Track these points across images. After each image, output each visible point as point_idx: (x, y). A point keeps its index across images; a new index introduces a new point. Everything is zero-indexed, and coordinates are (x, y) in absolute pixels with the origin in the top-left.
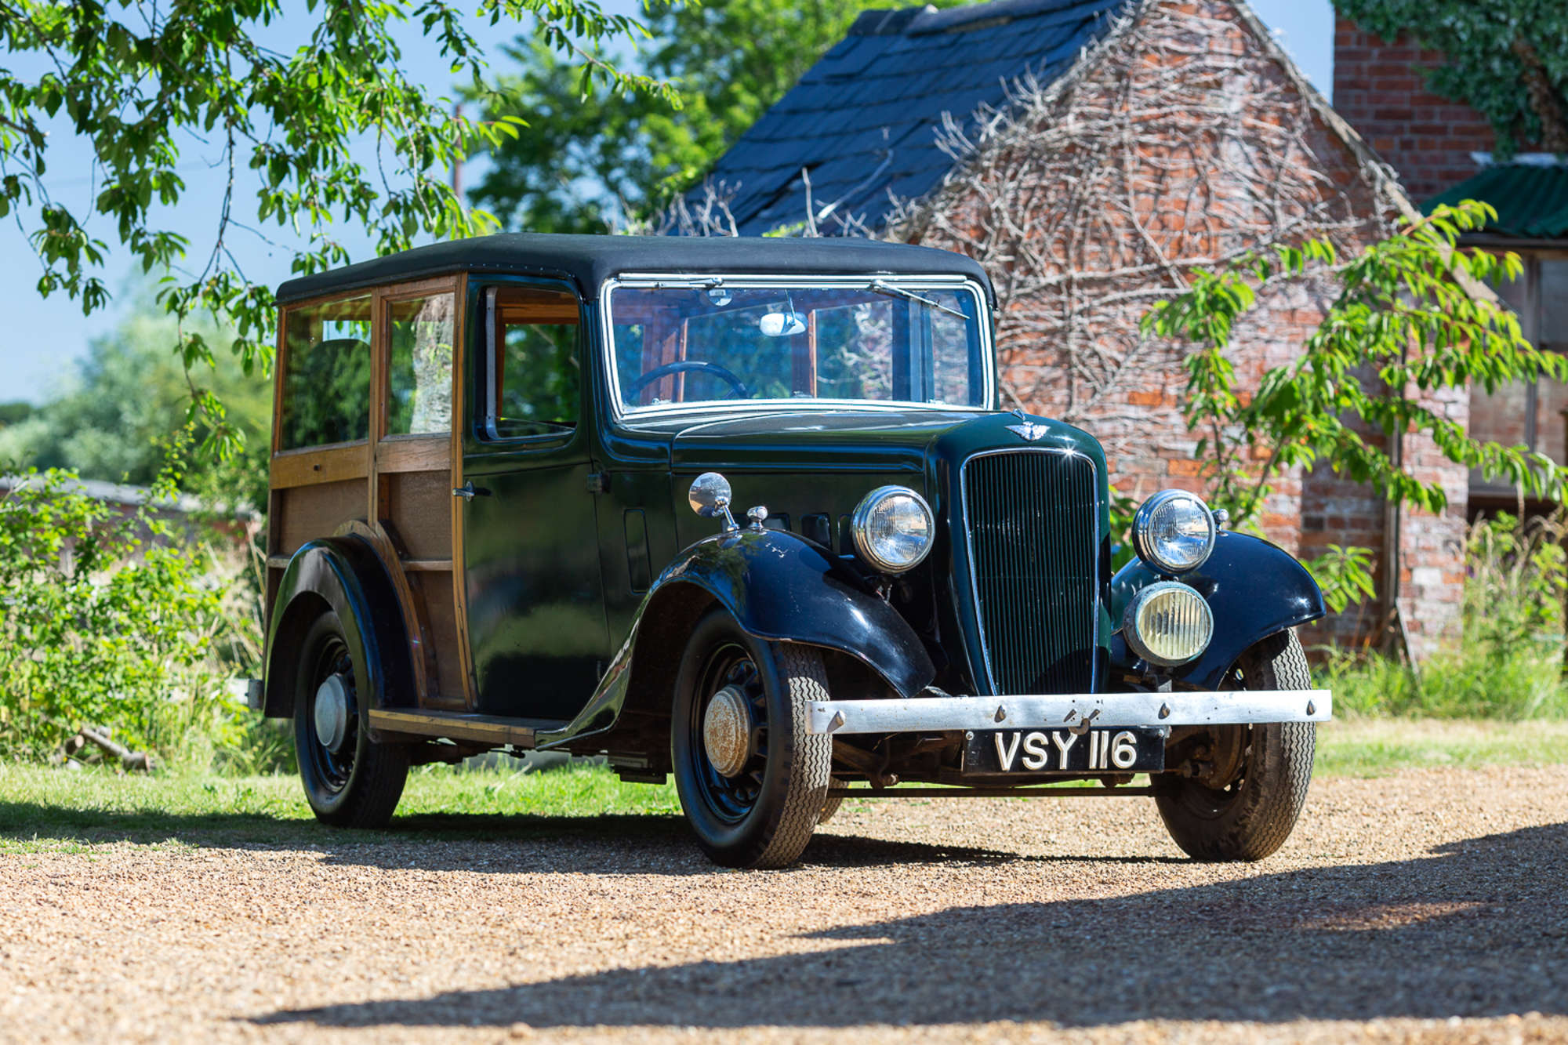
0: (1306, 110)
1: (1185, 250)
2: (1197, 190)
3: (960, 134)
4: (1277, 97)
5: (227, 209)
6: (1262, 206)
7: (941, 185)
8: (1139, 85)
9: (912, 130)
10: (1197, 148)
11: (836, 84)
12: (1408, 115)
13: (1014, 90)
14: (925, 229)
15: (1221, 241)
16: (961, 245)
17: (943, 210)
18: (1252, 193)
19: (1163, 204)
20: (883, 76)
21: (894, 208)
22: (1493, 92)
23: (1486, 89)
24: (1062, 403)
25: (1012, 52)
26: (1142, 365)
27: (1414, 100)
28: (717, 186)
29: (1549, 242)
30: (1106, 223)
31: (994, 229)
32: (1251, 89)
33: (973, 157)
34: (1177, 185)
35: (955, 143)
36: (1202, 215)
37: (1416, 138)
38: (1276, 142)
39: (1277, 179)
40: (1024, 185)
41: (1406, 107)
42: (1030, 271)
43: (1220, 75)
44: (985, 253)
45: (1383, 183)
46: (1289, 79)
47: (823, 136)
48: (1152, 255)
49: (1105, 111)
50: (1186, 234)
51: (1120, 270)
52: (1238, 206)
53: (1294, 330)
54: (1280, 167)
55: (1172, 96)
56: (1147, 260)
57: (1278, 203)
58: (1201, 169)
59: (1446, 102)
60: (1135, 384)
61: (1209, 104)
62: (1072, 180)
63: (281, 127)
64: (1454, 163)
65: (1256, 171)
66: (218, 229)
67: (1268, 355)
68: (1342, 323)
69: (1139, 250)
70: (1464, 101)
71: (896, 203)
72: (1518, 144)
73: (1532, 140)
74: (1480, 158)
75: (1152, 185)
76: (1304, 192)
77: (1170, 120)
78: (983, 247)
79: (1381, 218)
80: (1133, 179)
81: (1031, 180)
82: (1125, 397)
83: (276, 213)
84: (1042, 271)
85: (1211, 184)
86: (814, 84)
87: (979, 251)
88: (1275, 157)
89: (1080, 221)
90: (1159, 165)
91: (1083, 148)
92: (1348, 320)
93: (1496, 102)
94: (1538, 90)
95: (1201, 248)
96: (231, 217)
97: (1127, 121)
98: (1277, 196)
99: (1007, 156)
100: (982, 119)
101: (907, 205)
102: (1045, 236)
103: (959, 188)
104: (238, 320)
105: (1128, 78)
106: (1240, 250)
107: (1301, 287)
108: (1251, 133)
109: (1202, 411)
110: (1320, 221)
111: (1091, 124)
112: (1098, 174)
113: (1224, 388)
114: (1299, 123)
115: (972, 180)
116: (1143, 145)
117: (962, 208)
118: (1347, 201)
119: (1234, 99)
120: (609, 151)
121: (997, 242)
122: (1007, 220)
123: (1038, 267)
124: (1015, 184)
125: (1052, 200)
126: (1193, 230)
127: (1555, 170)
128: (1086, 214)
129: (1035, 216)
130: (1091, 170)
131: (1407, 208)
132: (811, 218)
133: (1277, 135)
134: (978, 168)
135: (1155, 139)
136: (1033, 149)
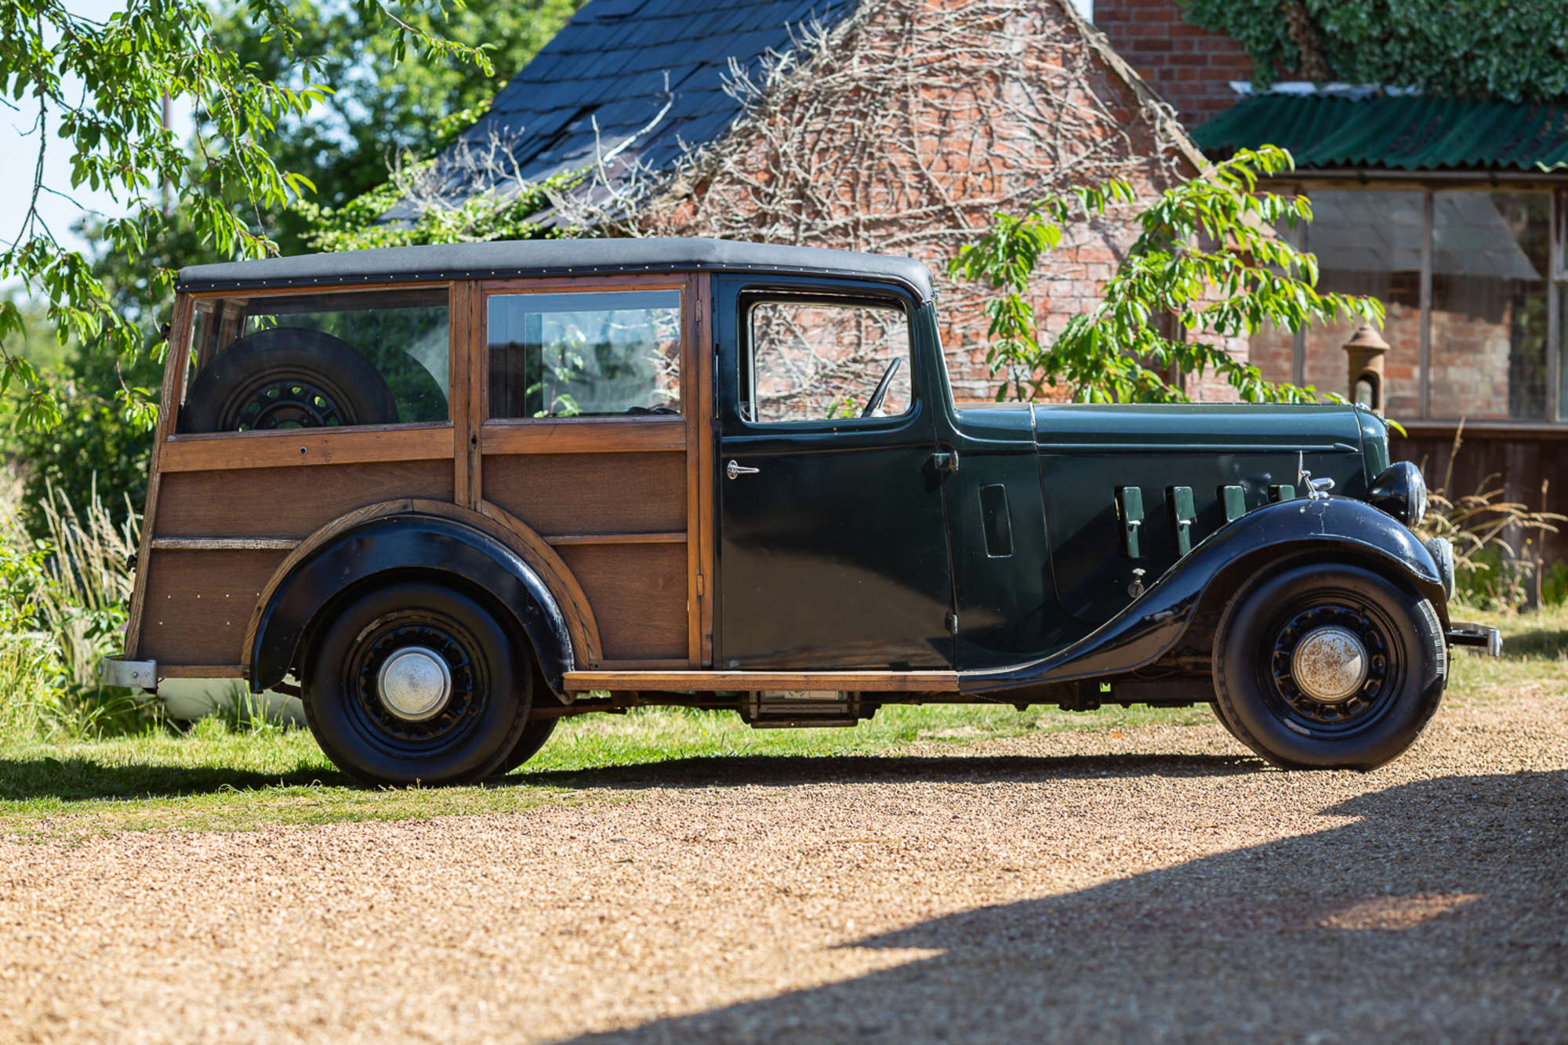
0: (1085, 50)
1: (969, 191)
2: (981, 130)
3: (745, 78)
4: (1059, 38)
5: (39, 175)
6: (1044, 146)
7: (729, 130)
8: (921, 28)
9: (693, 72)
10: (980, 89)
11: (609, 24)
12: (1168, 46)
13: (798, 34)
14: (714, 174)
15: (1005, 180)
16: (749, 189)
17: (731, 154)
18: (1034, 133)
19: (947, 145)
20: (656, 18)
21: (683, 153)
22: (1252, 23)
23: (1244, 19)
24: (851, 344)
27: (1172, 30)
28: (501, 132)
29: (1315, 172)
30: (892, 166)
31: (782, 173)
32: (1032, 30)
33: (759, 102)
34: (960, 125)
35: (741, 88)
36: (986, 156)
37: (1176, 68)
38: (1058, 82)
39: (1059, 119)
40: (810, 128)
41: (1166, 37)
42: (818, 214)
43: (1002, 15)
44: (773, 196)
45: (1163, 121)
46: (1069, 19)
47: (599, 78)
48: (937, 196)
49: (886, 53)
50: (970, 175)
51: (905, 212)
52: (1021, 146)
53: (1077, 268)
54: (1061, 106)
55: (955, 38)
56: (933, 201)
57: (1059, 143)
58: (984, 110)
59: (1205, 32)
61: (990, 44)
62: (858, 123)
63: (94, 92)
64: (1213, 93)
65: (1037, 110)
66: (31, 195)
67: (1052, 293)
68: (1142, 268)
69: (924, 191)
70: (1223, 31)
71: (685, 149)
72: (1276, 73)
73: (1291, 69)
74: (1241, 87)
75: (938, 127)
76: (1085, 132)
77: (952, 62)
78: (771, 190)
79: (1162, 156)
80: (915, 120)
81: (818, 124)
83: (88, 179)
84: (829, 214)
85: (993, 124)
86: (586, 24)
87: (767, 195)
88: (1055, 97)
89: (867, 163)
90: (941, 107)
91: (868, 91)
92: (1149, 265)
93: (1254, 31)
94: (1296, 19)
95: (985, 188)
96: (43, 183)
97: (910, 64)
98: (1058, 136)
99: (793, 100)
100: (768, 63)
101: (696, 150)
102: (832, 178)
103: (746, 132)
104: (51, 287)
105: (912, 22)
106: (1024, 190)
107: (1084, 226)
108: (1034, 74)
109: (1003, 356)
110: (1101, 160)
111: (875, 67)
112: (883, 117)
113: (1024, 332)
114: (1080, 62)
115: (758, 124)
116: (926, 87)
117: (750, 153)
118: (1128, 139)
119: (1016, 40)
120: (334, 71)
121: (784, 186)
122: (794, 163)
123: (825, 209)
124: (801, 128)
125: (838, 143)
126: (977, 170)
127: (1315, 98)
128: (871, 156)
129: (821, 159)
130: (876, 113)
131: (1186, 146)
132: (601, 164)
133: (1059, 76)
134: (763, 113)
135: (939, 81)
136: (818, 93)
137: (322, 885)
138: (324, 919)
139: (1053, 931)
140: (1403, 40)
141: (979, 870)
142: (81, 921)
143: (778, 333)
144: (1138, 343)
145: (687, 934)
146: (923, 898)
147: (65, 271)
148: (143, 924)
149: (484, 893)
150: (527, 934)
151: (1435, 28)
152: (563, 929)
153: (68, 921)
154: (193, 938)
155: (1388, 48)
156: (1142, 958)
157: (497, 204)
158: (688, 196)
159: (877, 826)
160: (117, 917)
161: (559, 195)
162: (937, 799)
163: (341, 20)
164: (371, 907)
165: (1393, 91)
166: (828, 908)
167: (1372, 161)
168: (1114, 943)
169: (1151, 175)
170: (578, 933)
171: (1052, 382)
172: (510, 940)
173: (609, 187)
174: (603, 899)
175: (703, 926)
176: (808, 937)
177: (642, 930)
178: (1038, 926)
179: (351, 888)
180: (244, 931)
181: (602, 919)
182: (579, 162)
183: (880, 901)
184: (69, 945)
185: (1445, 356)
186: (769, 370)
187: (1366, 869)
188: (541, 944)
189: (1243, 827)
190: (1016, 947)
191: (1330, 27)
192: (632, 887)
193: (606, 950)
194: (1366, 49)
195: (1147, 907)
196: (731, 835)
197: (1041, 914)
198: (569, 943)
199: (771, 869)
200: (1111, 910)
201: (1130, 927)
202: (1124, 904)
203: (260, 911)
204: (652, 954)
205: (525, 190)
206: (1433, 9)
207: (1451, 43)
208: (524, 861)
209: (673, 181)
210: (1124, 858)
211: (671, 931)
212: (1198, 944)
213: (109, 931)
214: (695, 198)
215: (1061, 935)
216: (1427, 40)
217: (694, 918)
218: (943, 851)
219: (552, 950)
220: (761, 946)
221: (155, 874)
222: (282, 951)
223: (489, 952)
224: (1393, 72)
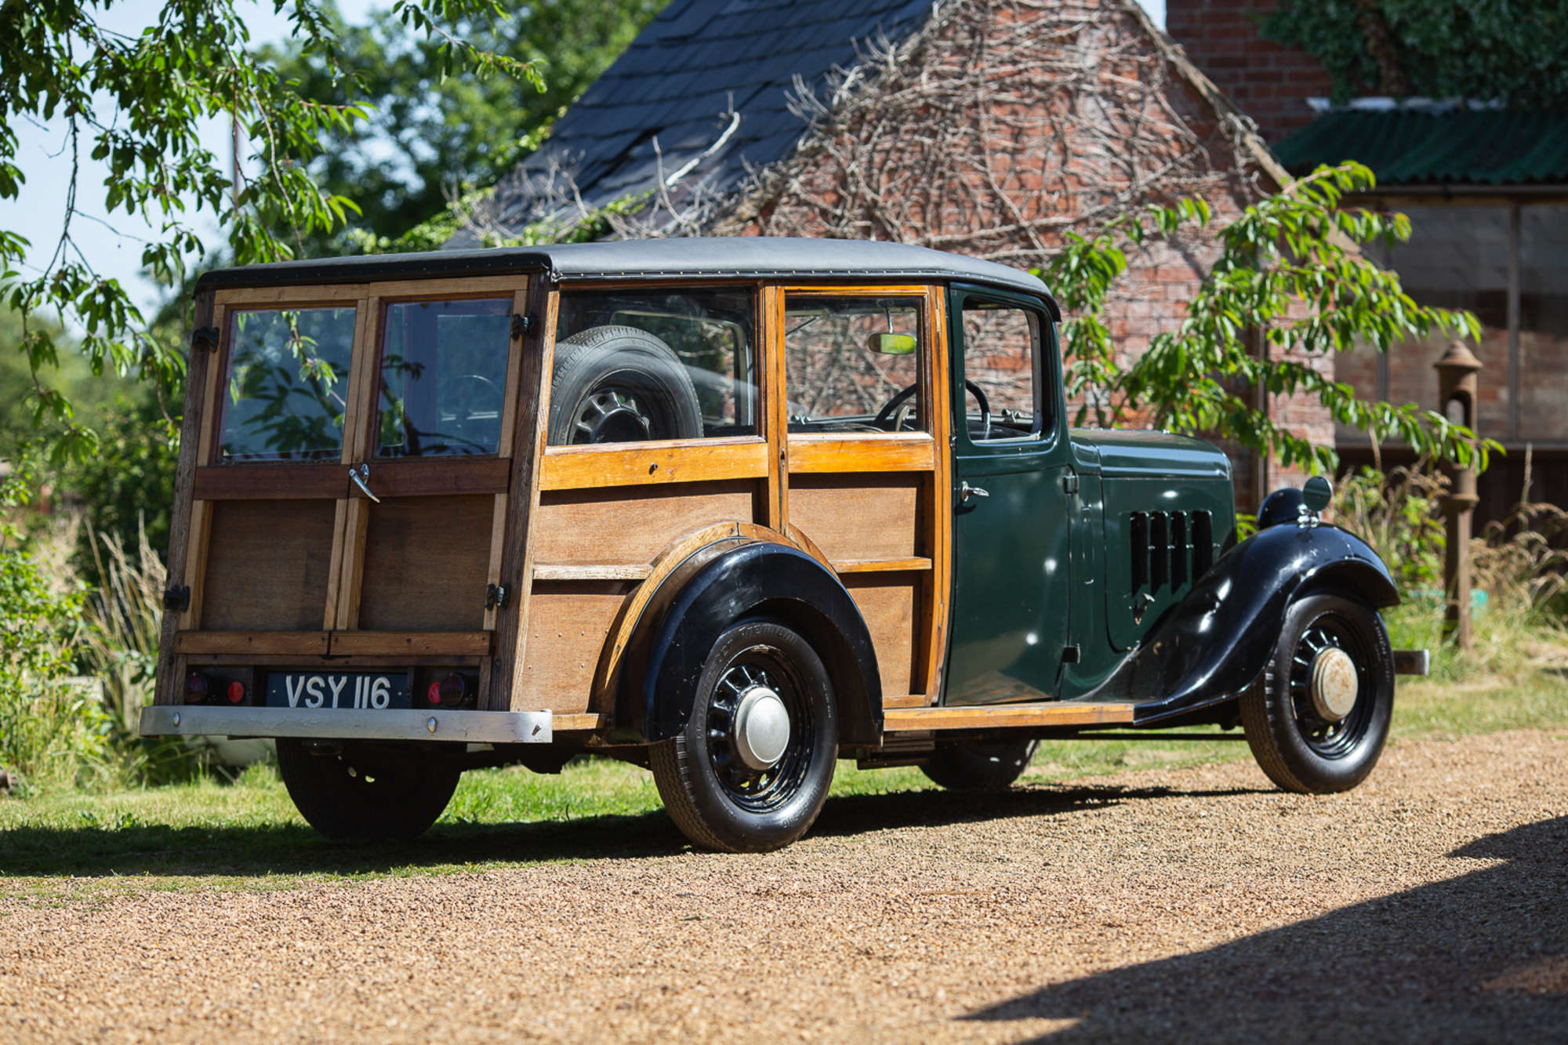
0: (1162, 62)
1: (1043, 210)
2: (1054, 147)
3: (811, 96)
4: (1134, 50)
5: (72, 198)
6: (1120, 163)
7: (795, 149)
8: (992, 42)
9: (757, 93)
10: (1053, 104)
11: (670, 47)
12: (1242, 63)
13: (865, 50)
14: (780, 195)
15: (1080, 199)
16: (817, 210)
17: (796, 176)
18: (1109, 149)
19: (1020, 163)
20: (720, 38)
21: (748, 174)
22: (1329, 37)
23: (1321, 34)
25: (856, 10)
26: (1002, 328)
27: (1248, 47)
28: (560, 156)
29: (1397, 188)
30: (964, 186)
31: (850, 193)
32: (1106, 43)
33: (824, 120)
34: (1033, 142)
35: (806, 107)
36: (1060, 173)
37: (1251, 85)
38: (1133, 96)
39: (1135, 134)
40: (879, 147)
41: (1240, 54)
42: (887, 236)
43: (1076, 28)
44: (841, 218)
45: (1243, 135)
46: (1145, 31)
47: (661, 101)
48: (1010, 215)
49: (956, 69)
50: (1044, 193)
51: (978, 232)
52: (1096, 163)
53: (1156, 288)
54: (1137, 122)
55: (1026, 52)
56: (1006, 221)
57: (1136, 159)
58: (1057, 126)
59: (1281, 48)
60: (995, 348)
61: (1064, 58)
62: (928, 141)
63: (127, 111)
64: (1290, 110)
65: (1113, 127)
66: (63, 220)
67: (1129, 314)
68: (1226, 285)
69: (997, 211)
70: (1300, 47)
71: (750, 170)
72: (1355, 89)
73: (1369, 84)
74: (1319, 104)
75: (1009, 144)
76: (1163, 148)
77: (1025, 76)
78: (838, 212)
79: (1242, 172)
80: (987, 137)
81: (887, 143)
82: (985, 362)
83: (124, 202)
84: (899, 235)
85: (1067, 140)
86: (647, 47)
87: (835, 216)
88: (1132, 112)
89: (937, 183)
90: (1013, 123)
91: (937, 108)
92: (1232, 282)
93: (1332, 46)
94: (1375, 33)
95: (1059, 207)
96: (76, 207)
97: (981, 79)
98: (1135, 152)
99: (860, 117)
100: (832, 80)
101: (761, 171)
102: (902, 199)
103: (813, 153)
104: (87, 316)
105: (982, 35)
106: (1099, 208)
107: (1162, 245)
108: (1108, 88)
109: (1081, 379)
110: (1179, 176)
111: (945, 83)
112: (954, 134)
113: (1103, 353)
114: (1157, 76)
115: (825, 144)
116: (998, 103)
117: (818, 174)
118: (1206, 155)
119: (1089, 54)
120: (400, 111)
121: (852, 207)
122: (863, 184)
123: (895, 231)
124: (869, 147)
125: (908, 162)
126: (1051, 188)
127: (1394, 114)
128: (942, 175)
129: (891, 179)
130: (946, 130)
131: (1267, 161)
132: (663, 187)
133: (1134, 90)
134: (831, 132)
135: (1010, 96)
136: (887, 111)
137: (360, 950)
138: (357, 993)
139: (1169, 1000)
140: (1485, 53)
141: (1078, 926)
142: (85, 999)
143: (849, 359)
144: (1224, 363)
145: (759, 1007)
146: (1020, 960)
147: (100, 299)
148: (154, 1001)
149: (536, 958)
150: (581, 1009)
151: (1519, 40)
152: (620, 1001)
153: (71, 999)
154: (206, 1018)
155: (1471, 60)
156: (1274, 1033)
157: (557, 231)
158: (754, 219)
159: (963, 875)
160: (127, 994)
161: (621, 220)
162: (1026, 844)
163: (406, 59)
164: (411, 977)
165: (1476, 105)
166: (915, 973)
167: (1456, 175)
168: (1239, 1015)
169: (1231, 191)
170: (637, 1007)
171: (1134, 405)
172: (561, 1017)
173: (672, 210)
174: (666, 964)
175: (777, 997)
176: (894, 1010)
177: (709, 1002)
178: (1152, 995)
179: (391, 955)
180: (265, 1009)
181: (665, 989)
182: (642, 187)
183: (971, 964)
184: (67, 1029)
185: (1531, 377)
186: (841, 397)
187: (1504, 920)
188: (595, 1021)
189: (1358, 873)
190: (1129, 1020)
191: (1410, 40)
192: (699, 949)
193: (668, 1027)
194: (1448, 61)
195: (1271, 970)
196: (806, 887)
197: (1154, 980)
198: (627, 1020)
199: (851, 927)
200: (1231, 974)
201: (1255, 994)
202: (1246, 967)
203: (287, 984)
204: (720, 1032)
205: (586, 215)
206: (1517, 20)
207: (1535, 54)
208: (581, 921)
209: (738, 203)
210: (1235, 911)
211: (741, 1003)
212: (1336, 1015)
213: (116, 1010)
214: (761, 221)
215: (1178, 1004)
216: (1511, 52)
217: (767, 987)
218: (1037, 903)
219: (607, 1028)
220: (842, 1021)
221: (179, 940)
222: (305, 1033)
223: (536, 1032)
224: (1475, 86)
